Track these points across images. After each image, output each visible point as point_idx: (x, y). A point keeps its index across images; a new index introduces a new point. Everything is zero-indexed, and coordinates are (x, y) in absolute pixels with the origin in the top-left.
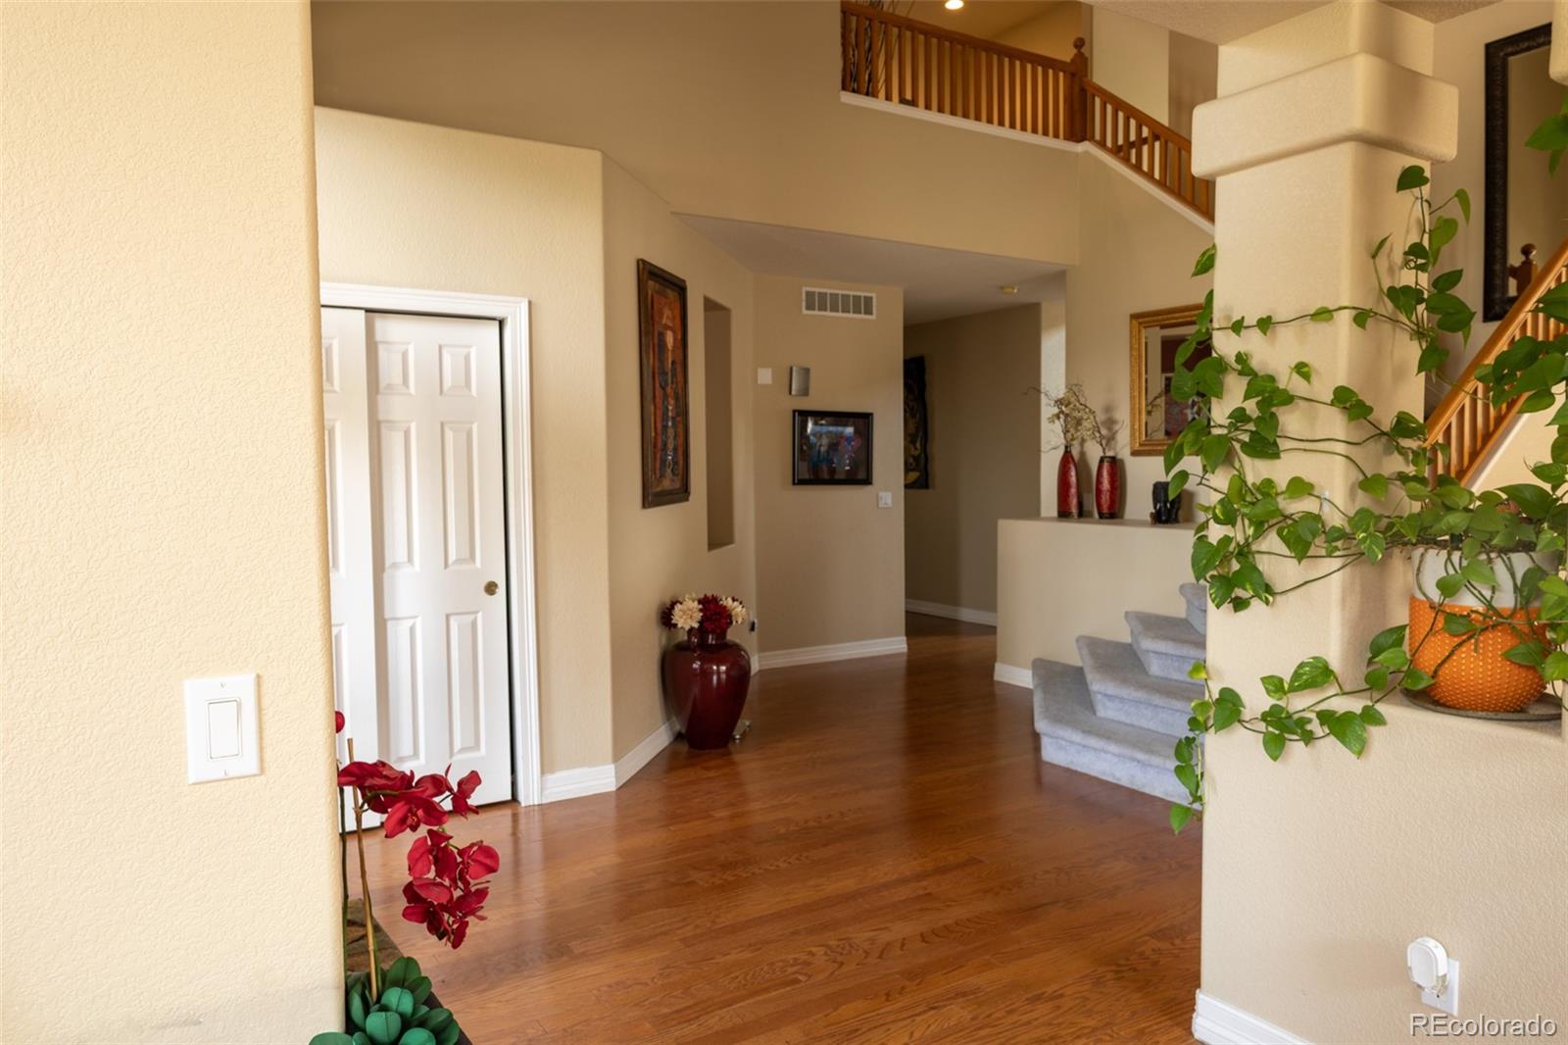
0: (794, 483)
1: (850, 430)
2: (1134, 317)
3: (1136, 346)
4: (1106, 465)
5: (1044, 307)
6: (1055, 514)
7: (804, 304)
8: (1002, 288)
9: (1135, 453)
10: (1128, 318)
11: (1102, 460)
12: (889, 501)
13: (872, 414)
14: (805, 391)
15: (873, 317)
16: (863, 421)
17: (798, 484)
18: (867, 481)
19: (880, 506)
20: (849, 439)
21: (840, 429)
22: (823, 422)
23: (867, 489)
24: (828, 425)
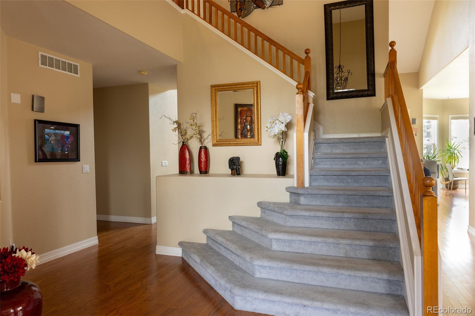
0: (36, 161)
1: (67, 133)
2: (212, 86)
3: (214, 99)
4: (203, 150)
5: (150, 84)
6: (178, 172)
7: (40, 61)
8: (140, 72)
9: (214, 145)
10: (210, 87)
11: (201, 148)
12: (88, 170)
13: (79, 125)
14: (42, 110)
15: (78, 76)
16: (75, 128)
17: (38, 162)
18: (77, 159)
19: (84, 172)
20: (68, 137)
21: (62, 132)
22: (53, 128)
23: (78, 163)
24: (55, 129)
